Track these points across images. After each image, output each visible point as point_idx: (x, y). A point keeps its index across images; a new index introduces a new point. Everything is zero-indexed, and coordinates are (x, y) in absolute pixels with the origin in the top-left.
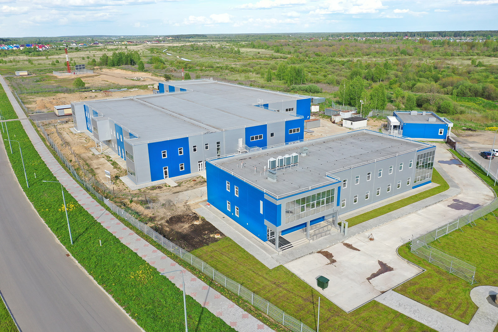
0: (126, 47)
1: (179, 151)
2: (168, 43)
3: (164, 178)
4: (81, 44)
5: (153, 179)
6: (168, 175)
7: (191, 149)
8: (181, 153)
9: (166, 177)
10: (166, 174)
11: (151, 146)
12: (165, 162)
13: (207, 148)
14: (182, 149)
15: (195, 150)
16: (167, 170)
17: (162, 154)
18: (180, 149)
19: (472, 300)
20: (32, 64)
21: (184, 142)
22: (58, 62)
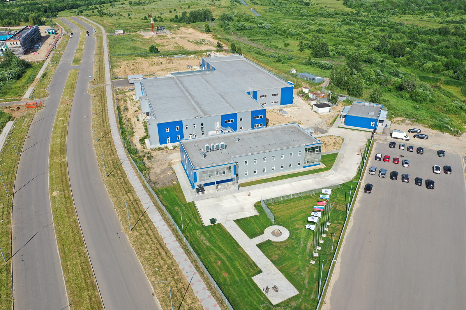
1: (176, 128)
5: (161, 143)
6: (170, 142)
7: (184, 127)
9: (169, 143)
10: (169, 141)
11: (159, 125)
12: (168, 135)
13: (194, 127)
15: (187, 128)
16: (169, 139)
17: (166, 129)
19: (264, 230)
20: (130, 18)
21: (180, 123)
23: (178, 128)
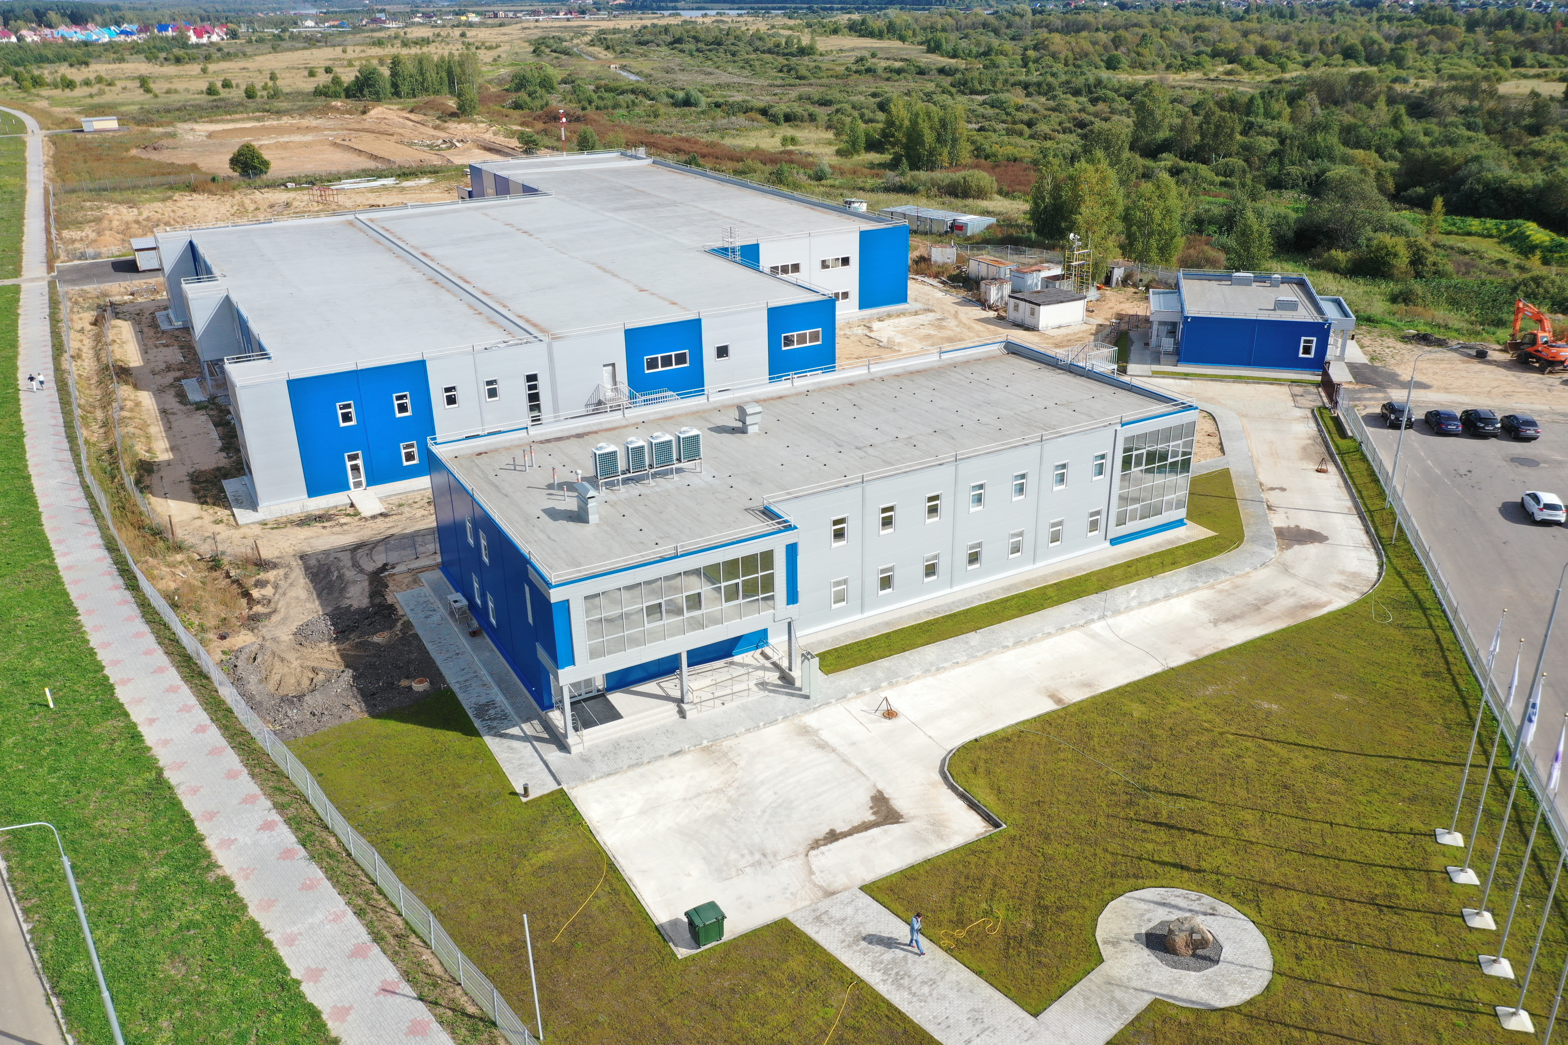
0: (463, 35)
1: (396, 403)
2: (603, 19)
3: (352, 485)
4: (332, 23)
5: (314, 489)
6: (363, 479)
7: (438, 397)
8: (402, 408)
9: (358, 485)
10: (356, 475)
11: (299, 388)
12: (350, 440)
13: (493, 393)
14: (405, 396)
15: (451, 400)
16: (359, 462)
17: (340, 412)
18: (398, 398)
19: (1094, 936)
20: (148, 91)
21: (412, 374)
22: (226, 85)
23: (407, 401)
